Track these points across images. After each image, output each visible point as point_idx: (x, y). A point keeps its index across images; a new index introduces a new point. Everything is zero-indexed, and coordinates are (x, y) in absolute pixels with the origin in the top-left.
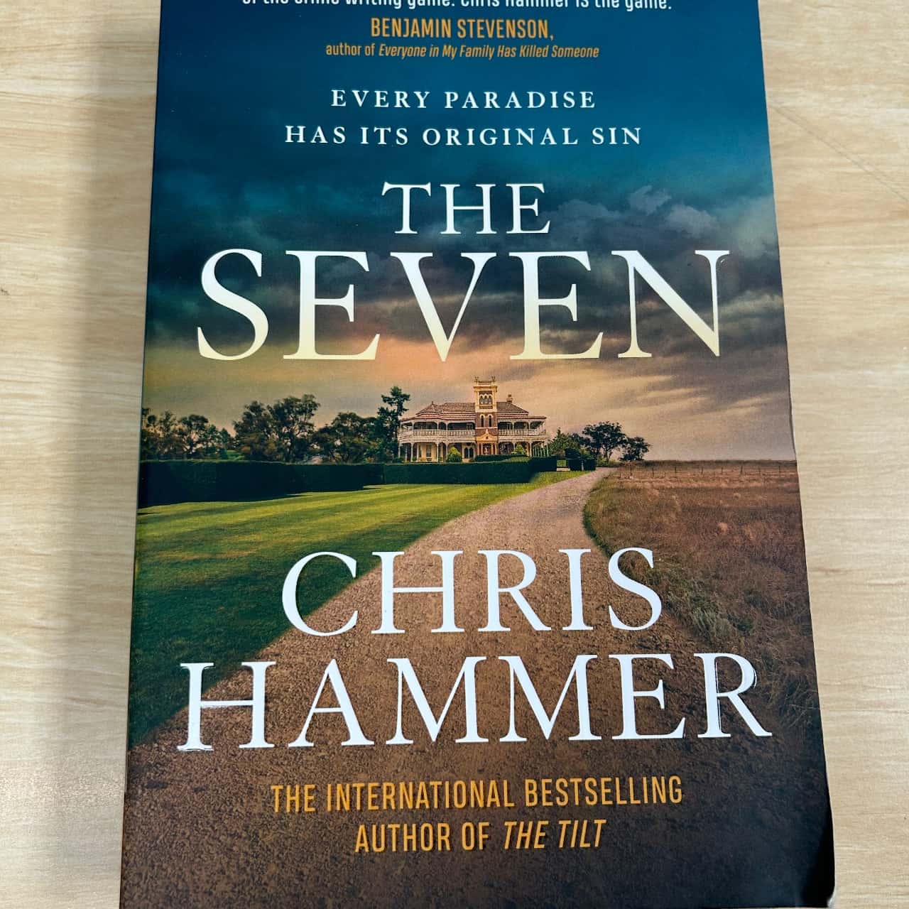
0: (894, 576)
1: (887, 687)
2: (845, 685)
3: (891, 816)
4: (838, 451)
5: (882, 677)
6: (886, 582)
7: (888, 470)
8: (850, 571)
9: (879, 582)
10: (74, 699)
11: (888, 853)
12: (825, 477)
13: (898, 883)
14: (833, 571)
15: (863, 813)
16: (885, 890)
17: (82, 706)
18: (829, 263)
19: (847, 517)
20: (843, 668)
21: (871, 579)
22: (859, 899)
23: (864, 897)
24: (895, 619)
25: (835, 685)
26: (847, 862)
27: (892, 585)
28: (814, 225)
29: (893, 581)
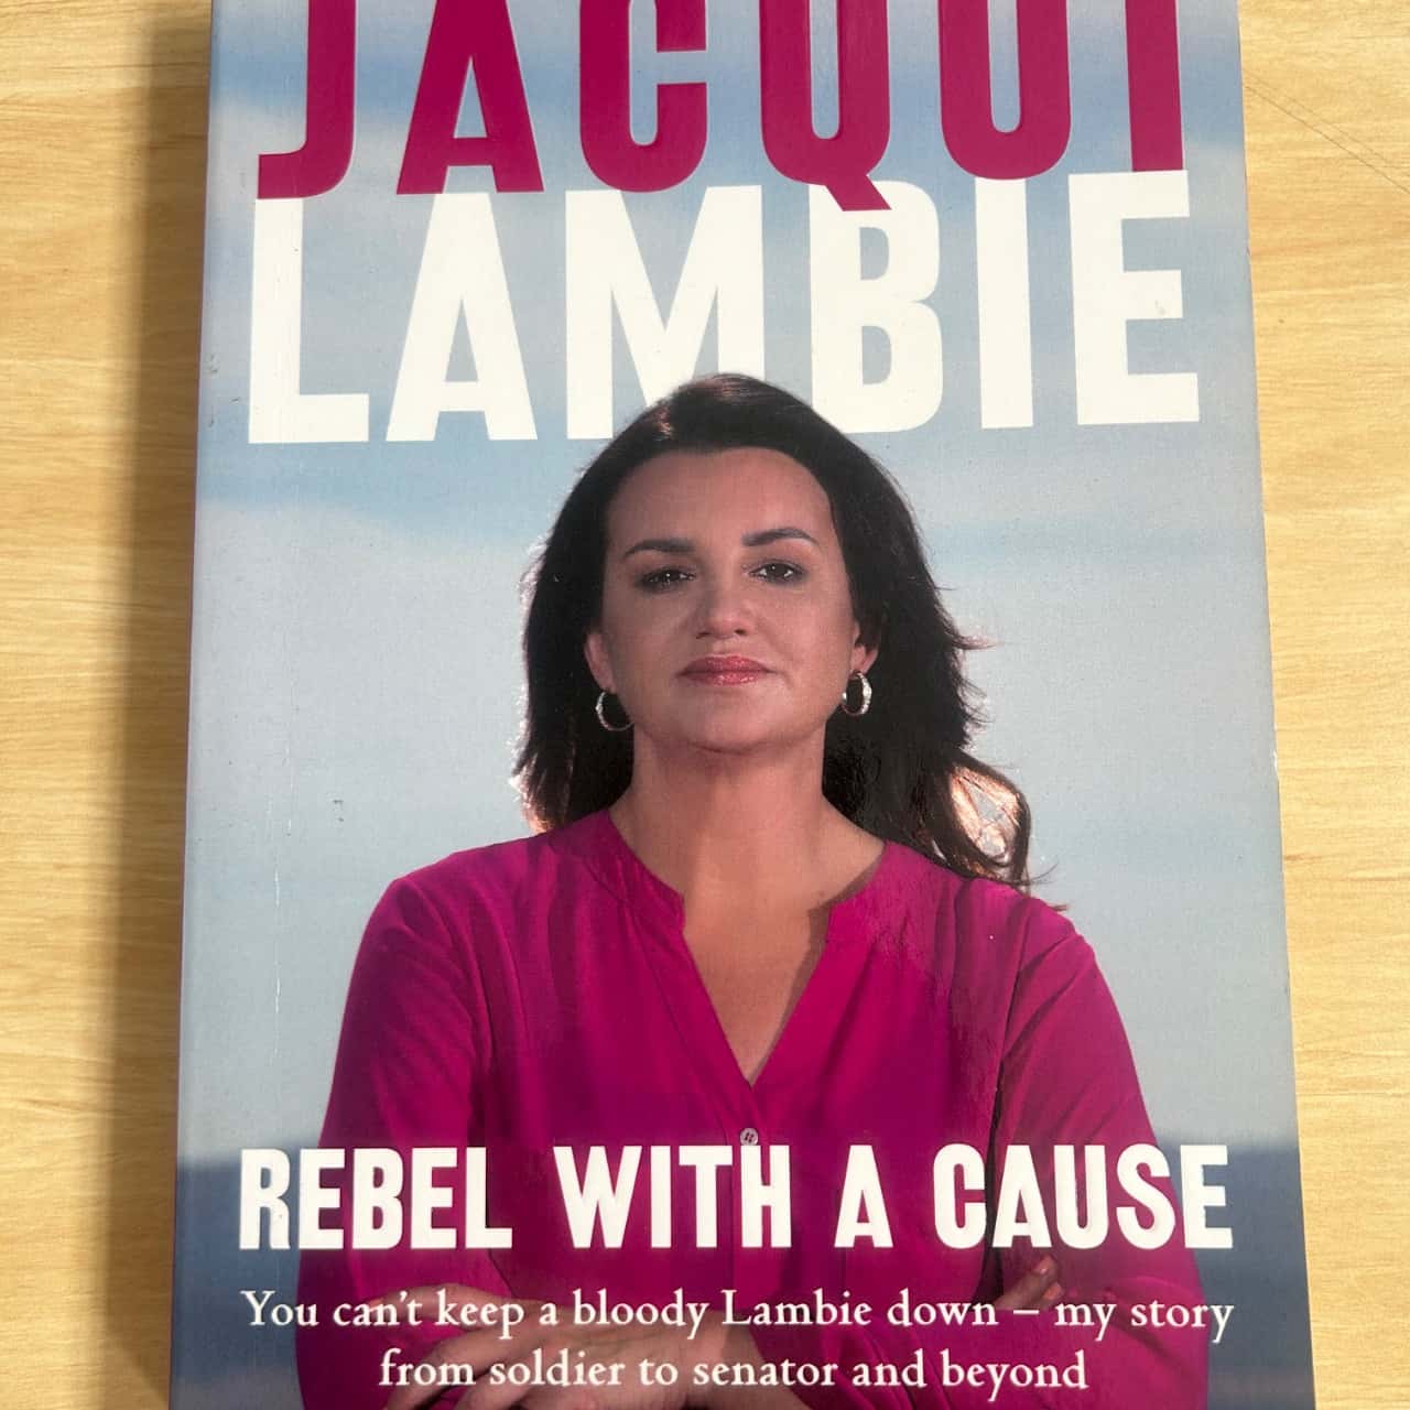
1: (1383, 1053)
3: (1387, 1270)
4: (1298, 651)
5: (1373, 1037)
6: (1380, 874)
7: (1385, 681)
8: (1320, 857)
9: (1369, 874)
10: (34, 1102)
11: (1383, 1331)
13: (1401, 1381)
15: (1340, 1266)
16: (1378, 1393)
17: (48, 1112)
18: (1282, 321)
19: (1311, 765)
21: (1356, 869)
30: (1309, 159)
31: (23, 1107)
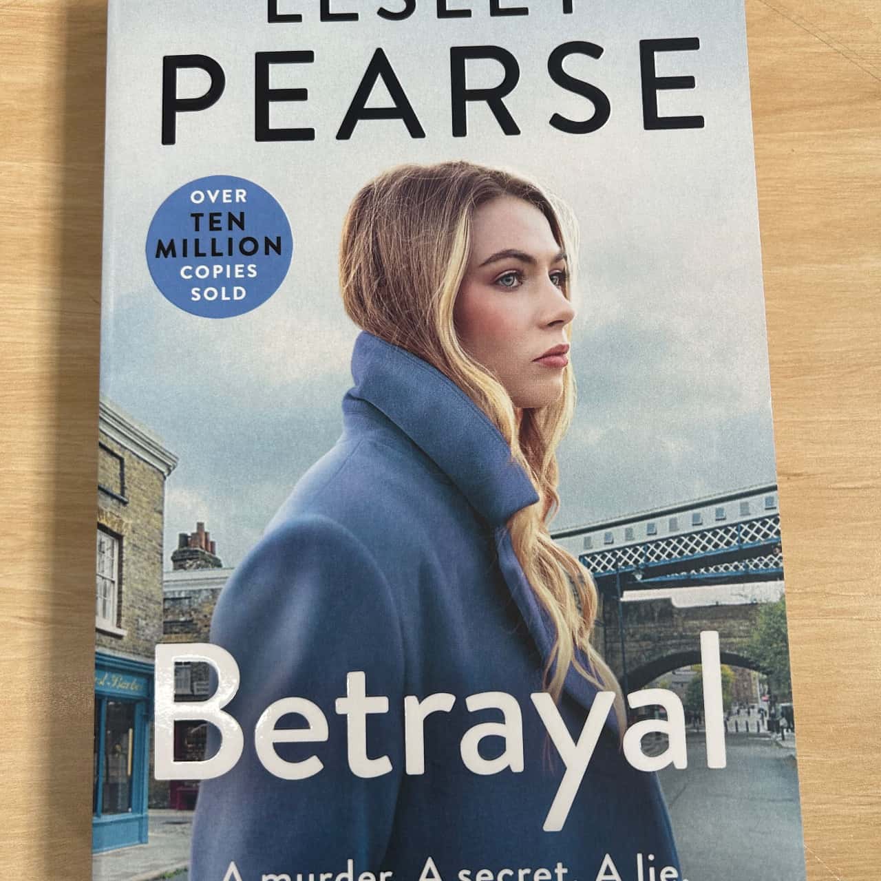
0: (861, 479)
1: (852, 594)
2: (806, 593)
4: (802, 350)
5: (845, 583)
6: (850, 485)
7: (854, 368)
8: (814, 475)
9: (843, 485)
11: (850, 763)
12: (786, 377)
13: (861, 793)
14: (795, 475)
15: (824, 723)
16: (847, 800)
18: (793, 151)
19: (809, 419)
20: (804, 575)
21: (836, 482)
22: (819, 809)
23: (824, 807)
24: (859, 524)
25: (796, 593)
26: (807, 772)
27: (858, 488)
28: (778, 111)
29: (858, 484)
30: (811, 53)
31: (13, 621)
